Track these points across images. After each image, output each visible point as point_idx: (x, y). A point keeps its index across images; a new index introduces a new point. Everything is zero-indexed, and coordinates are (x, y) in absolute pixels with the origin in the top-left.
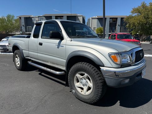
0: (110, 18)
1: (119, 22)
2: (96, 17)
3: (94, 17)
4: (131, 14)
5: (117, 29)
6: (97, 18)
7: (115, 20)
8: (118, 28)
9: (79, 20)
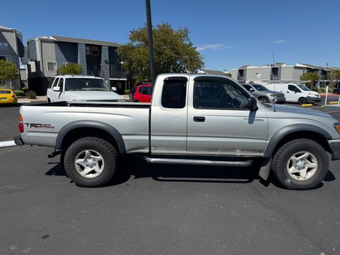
0: (87, 45)
1: (105, 55)
2: (51, 38)
3: (46, 38)
4: (130, 42)
5: (102, 69)
6: (55, 42)
7: (97, 49)
8: (105, 67)
9: (6, 41)
